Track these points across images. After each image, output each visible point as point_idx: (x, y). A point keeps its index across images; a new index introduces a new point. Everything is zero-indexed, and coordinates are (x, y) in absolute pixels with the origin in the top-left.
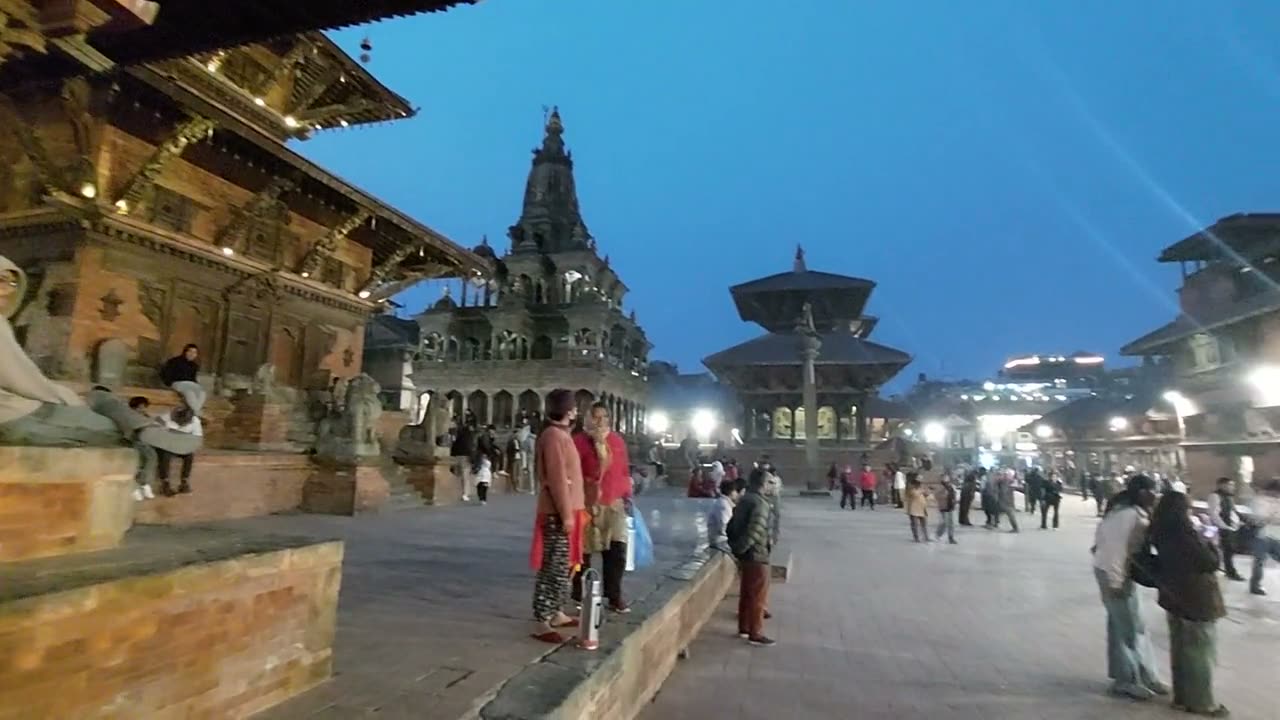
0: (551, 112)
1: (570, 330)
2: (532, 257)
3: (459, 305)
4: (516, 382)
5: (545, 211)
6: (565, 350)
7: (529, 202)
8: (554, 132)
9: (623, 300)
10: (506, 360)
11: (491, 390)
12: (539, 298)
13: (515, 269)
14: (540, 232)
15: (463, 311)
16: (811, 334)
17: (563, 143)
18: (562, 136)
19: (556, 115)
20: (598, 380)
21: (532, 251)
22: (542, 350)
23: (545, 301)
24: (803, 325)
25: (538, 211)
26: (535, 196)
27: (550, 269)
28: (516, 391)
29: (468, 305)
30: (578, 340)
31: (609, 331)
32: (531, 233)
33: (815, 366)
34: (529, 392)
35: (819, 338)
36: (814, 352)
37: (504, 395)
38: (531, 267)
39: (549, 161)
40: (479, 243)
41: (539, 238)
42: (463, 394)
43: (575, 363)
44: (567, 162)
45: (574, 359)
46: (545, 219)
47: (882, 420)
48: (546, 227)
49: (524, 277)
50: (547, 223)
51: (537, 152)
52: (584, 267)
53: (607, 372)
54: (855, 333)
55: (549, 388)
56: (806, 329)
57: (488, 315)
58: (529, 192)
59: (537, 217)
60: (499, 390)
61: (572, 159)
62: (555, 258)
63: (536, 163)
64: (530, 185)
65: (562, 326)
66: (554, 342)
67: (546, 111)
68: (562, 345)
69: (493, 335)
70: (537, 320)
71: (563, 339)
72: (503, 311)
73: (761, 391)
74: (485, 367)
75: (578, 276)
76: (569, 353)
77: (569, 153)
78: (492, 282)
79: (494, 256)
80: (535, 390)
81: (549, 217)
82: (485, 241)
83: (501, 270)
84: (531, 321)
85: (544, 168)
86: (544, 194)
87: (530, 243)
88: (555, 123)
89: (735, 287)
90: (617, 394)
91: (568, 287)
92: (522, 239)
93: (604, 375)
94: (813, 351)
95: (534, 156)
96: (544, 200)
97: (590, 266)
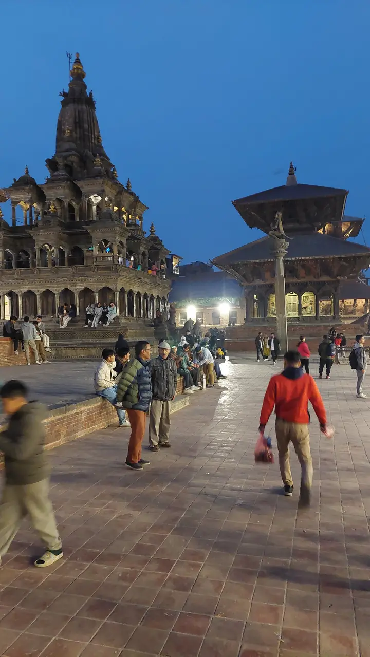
0: (73, 59)
1: (94, 241)
2: (63, 184)
3: (11, 225)
4: (57, 283)
5: (73, 145)
6: (92, 257)
7: (59, 139)
8: (78, 77)
9: (144, 216)
10: (50, 266)
11: (38, 290)
12: (72, 217)
13: (51, 194)
14: (69, 163)
15: (14, 229)
16: (281, 237)
17: (85, 87)
18: (85, 80)
19: (78, 61)
20: (116, 280)
21: (64, 180)
22: (76, 258)
23: (77, 219)
24: (275, 230)
25: (66, 146)
26: (64, 132)
27: (78, 193)
28: (57, 289)
29: (18, 224)
30: (101, 249)
31: (124, 242)
32: (61, 164)
33: (285, 262)
34: (67, 290)
35: (287, 240)
36: (283, 251)
37: (48, 294)
38: (61, 192)
39: (74, 102)
40: (23, 174)
41: (69, 168)
42: (19, 294)
43: (98, 267)
44: (90, 102)
45: (97, 264)
46: (74, 152)
47: (364, 300)
48: (74, 159)
49: (59, 201)
50: (74, 155)
51: (64, 94)
52: (103, 191)
53: (124, 274)
54: (345, 233)
55: (80, 287)
56: (277, 233)
57: (32, 232)
58: (60, 130)
59: (67, 151)
60: (44, 290)
61: (94, 98)
62: (80, 184)
63: (64, 103)
64: (60, 123)
65: (89, 240)
66: (85, 250)
67: (70, 58)
68: (89, 254)
69: (36, 247)
70: (71, 235)
71: (90, 249)
72: (42, 228)
73: (258, 282)
74: (32, 272)
75: (100, 198)
76: (94, 260)
77: (91, 94)
78: (35, 205)
79: (35, 185)
80: (70, 288)
81: (76, 150)
82: (27, 173)
83: (40, 195)
84: (65, 236)
85: (71, 107)
86: (71, 131)
87: (61, 173)
88: (78, 68)
89: (237, 201)
90: (135, 290)
91: (95, 207)
92: (57, 170)
93: (120, 276)
94: (283, 249)
95: (62, 98)
96: (71, 136)
97: (108, 189)
